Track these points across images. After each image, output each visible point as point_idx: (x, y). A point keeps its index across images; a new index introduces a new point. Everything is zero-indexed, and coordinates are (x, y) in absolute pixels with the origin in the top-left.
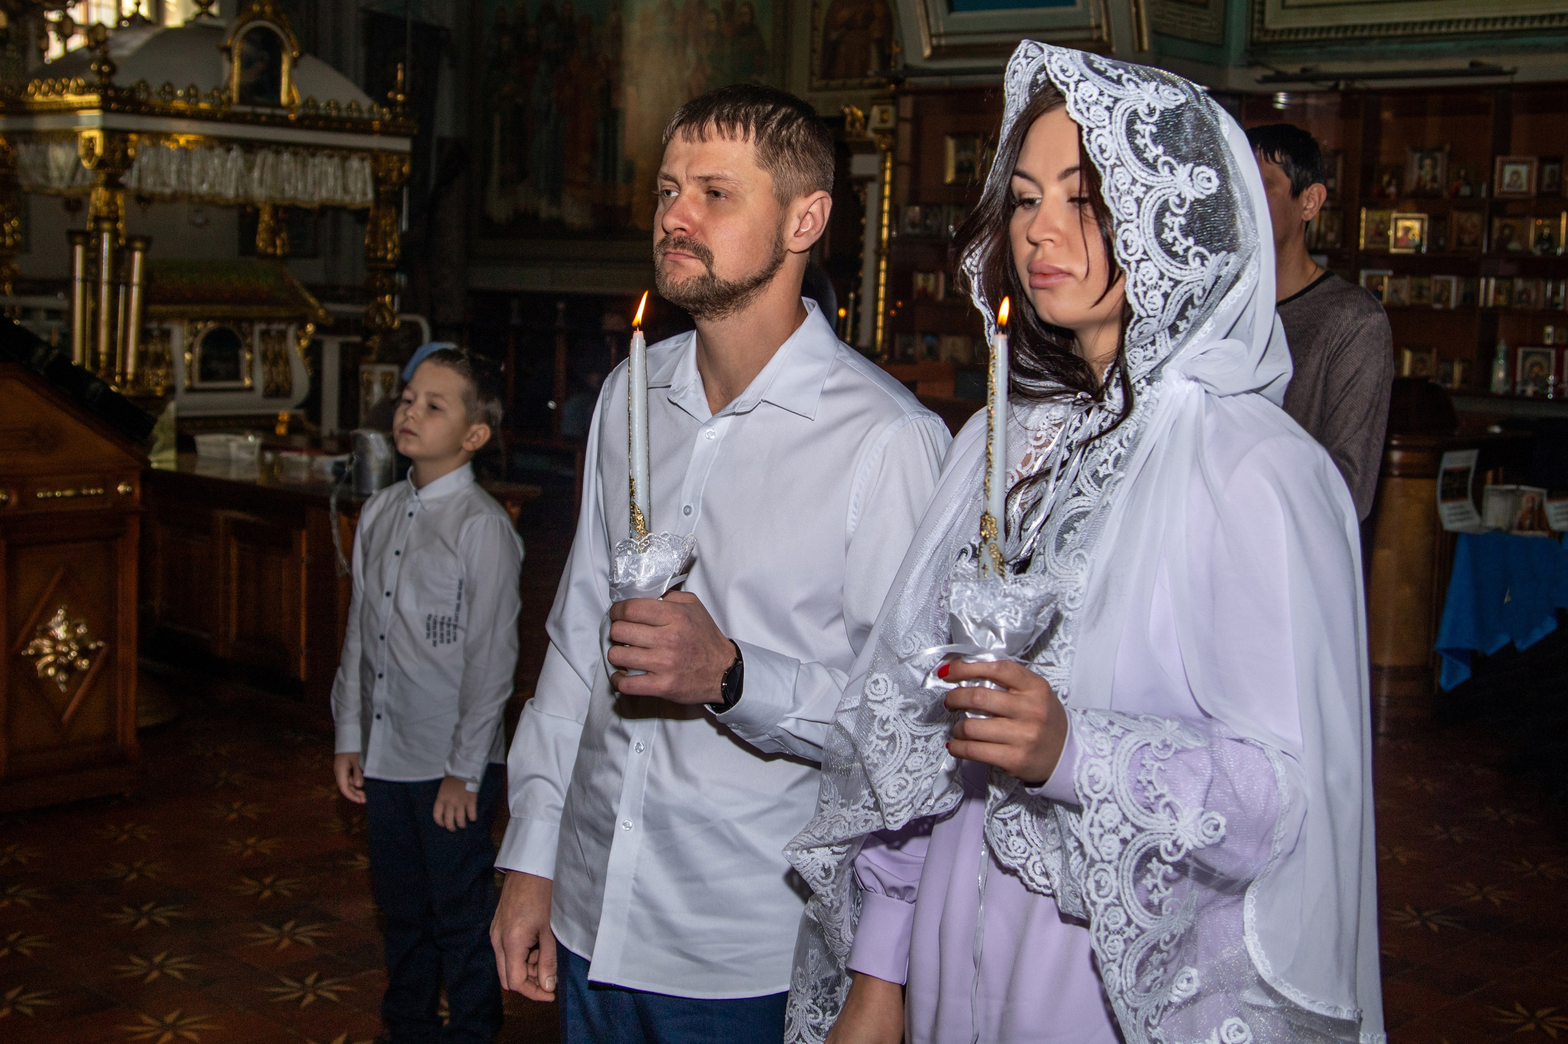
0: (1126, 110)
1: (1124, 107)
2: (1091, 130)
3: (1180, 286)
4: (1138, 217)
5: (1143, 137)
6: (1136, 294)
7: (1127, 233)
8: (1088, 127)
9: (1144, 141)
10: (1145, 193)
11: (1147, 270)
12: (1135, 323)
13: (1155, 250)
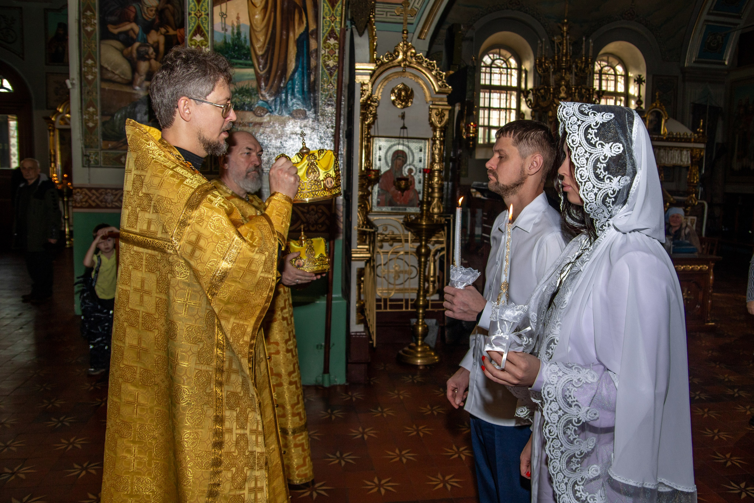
0: (586, 126)
1: (586, 124)
3: (602, 190)
4: (587, 165)
5: (591, 134)
6: (584, 194)
7: (581, 171)
8: (570, 133)
9: (591, 136)
10: (590, 156)
11: (589, 185)
12: (586, 205)
13: (592, 177)
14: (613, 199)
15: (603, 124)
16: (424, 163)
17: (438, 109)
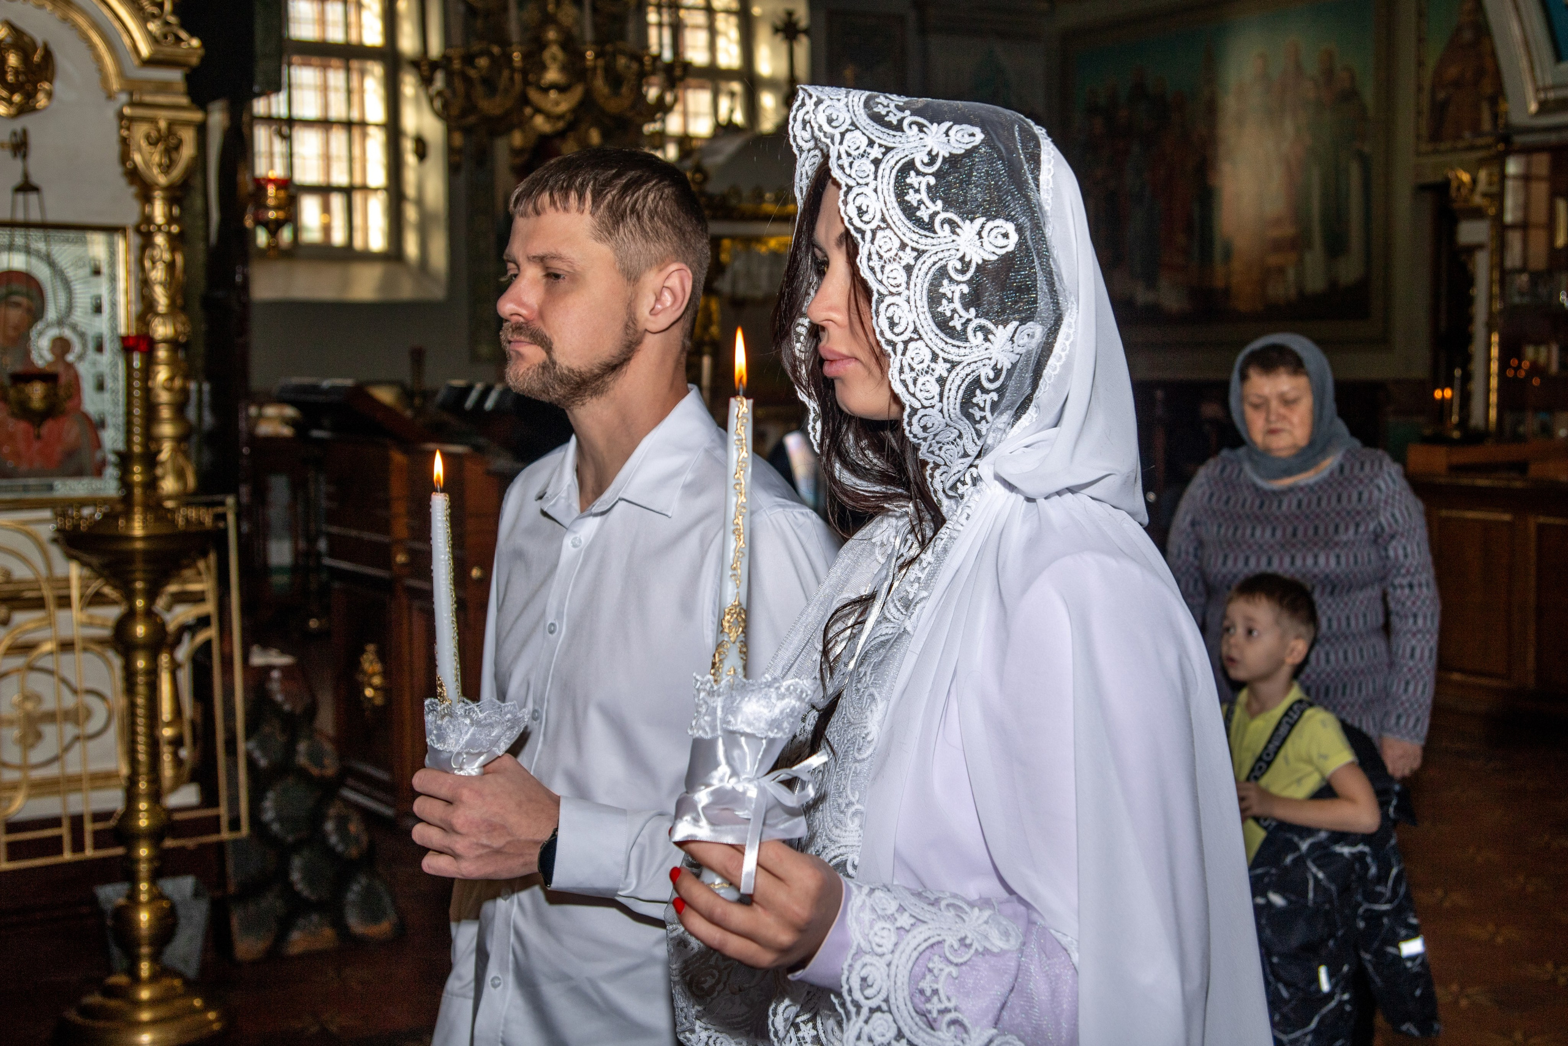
0: (897, 162)
1: (897, 158)
2: (850, 188)
3: (961, 366)
4: (908, 288)
5: (917, 191)
6: (903, 382)
7: (892, 308)
8: (847, 185)
9: (918, 197)
10: (916, 259)
11: (917, 351)
12: (910, 416)
13: (928, 327)
14: (995, 396)
15: (953, 160)
16: (114, 317)
17: (153, 121)
